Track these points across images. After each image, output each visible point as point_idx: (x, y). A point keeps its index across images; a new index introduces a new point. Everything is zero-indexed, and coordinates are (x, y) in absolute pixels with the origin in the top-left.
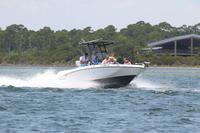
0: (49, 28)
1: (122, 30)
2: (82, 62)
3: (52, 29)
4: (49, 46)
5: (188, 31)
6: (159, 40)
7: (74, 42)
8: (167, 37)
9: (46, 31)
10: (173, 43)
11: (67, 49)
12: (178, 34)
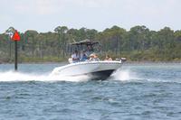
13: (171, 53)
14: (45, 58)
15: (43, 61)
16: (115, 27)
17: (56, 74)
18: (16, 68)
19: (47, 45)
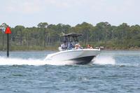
3: (128, 25)
4: (126, 37)
9: (124, 26)
13: (128, 43)
14: (31, 47)
15: (28, 49)
16: (84, 23)
17: (49, 59)
18: (8, 55)
19: (32, 37)
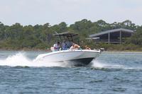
0: (19, 24)
1: (71, 26)
2: (55, 48)
5: (118, 26)
6: (97, 32)
7: (37, 34)
8: (103, 31)
10: (107, 34)
11: (32, 39)
12: (111, 28)
